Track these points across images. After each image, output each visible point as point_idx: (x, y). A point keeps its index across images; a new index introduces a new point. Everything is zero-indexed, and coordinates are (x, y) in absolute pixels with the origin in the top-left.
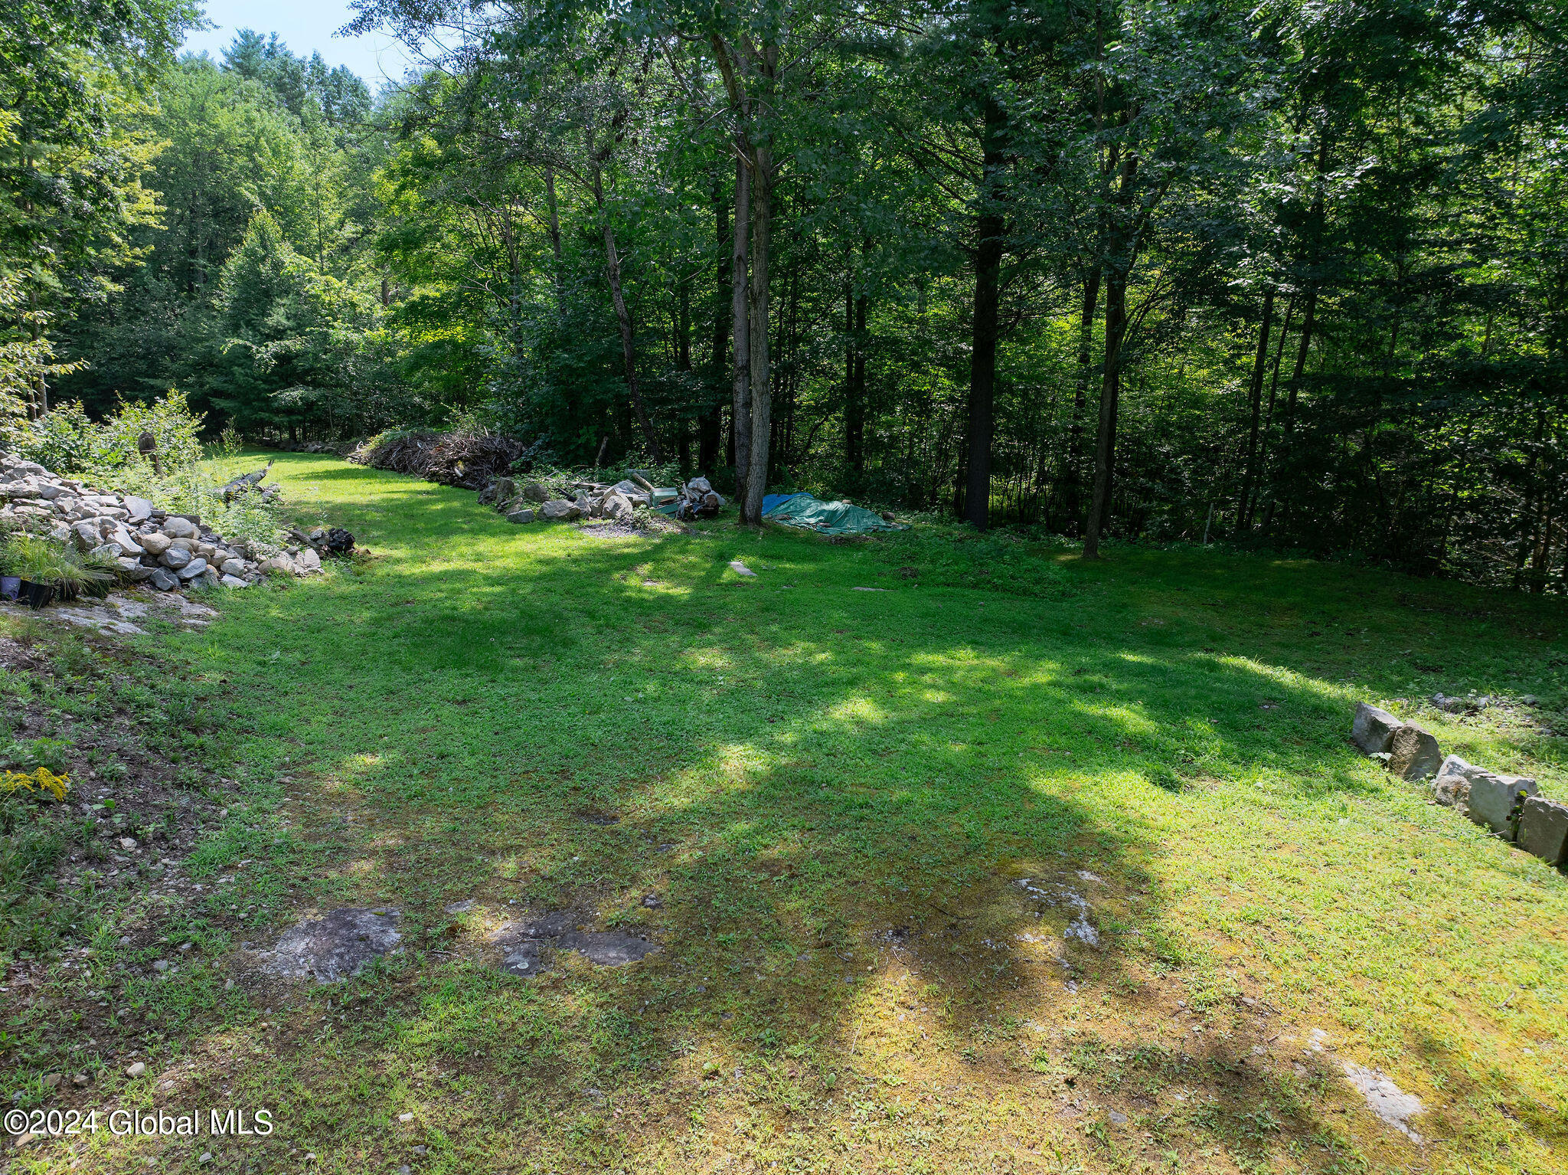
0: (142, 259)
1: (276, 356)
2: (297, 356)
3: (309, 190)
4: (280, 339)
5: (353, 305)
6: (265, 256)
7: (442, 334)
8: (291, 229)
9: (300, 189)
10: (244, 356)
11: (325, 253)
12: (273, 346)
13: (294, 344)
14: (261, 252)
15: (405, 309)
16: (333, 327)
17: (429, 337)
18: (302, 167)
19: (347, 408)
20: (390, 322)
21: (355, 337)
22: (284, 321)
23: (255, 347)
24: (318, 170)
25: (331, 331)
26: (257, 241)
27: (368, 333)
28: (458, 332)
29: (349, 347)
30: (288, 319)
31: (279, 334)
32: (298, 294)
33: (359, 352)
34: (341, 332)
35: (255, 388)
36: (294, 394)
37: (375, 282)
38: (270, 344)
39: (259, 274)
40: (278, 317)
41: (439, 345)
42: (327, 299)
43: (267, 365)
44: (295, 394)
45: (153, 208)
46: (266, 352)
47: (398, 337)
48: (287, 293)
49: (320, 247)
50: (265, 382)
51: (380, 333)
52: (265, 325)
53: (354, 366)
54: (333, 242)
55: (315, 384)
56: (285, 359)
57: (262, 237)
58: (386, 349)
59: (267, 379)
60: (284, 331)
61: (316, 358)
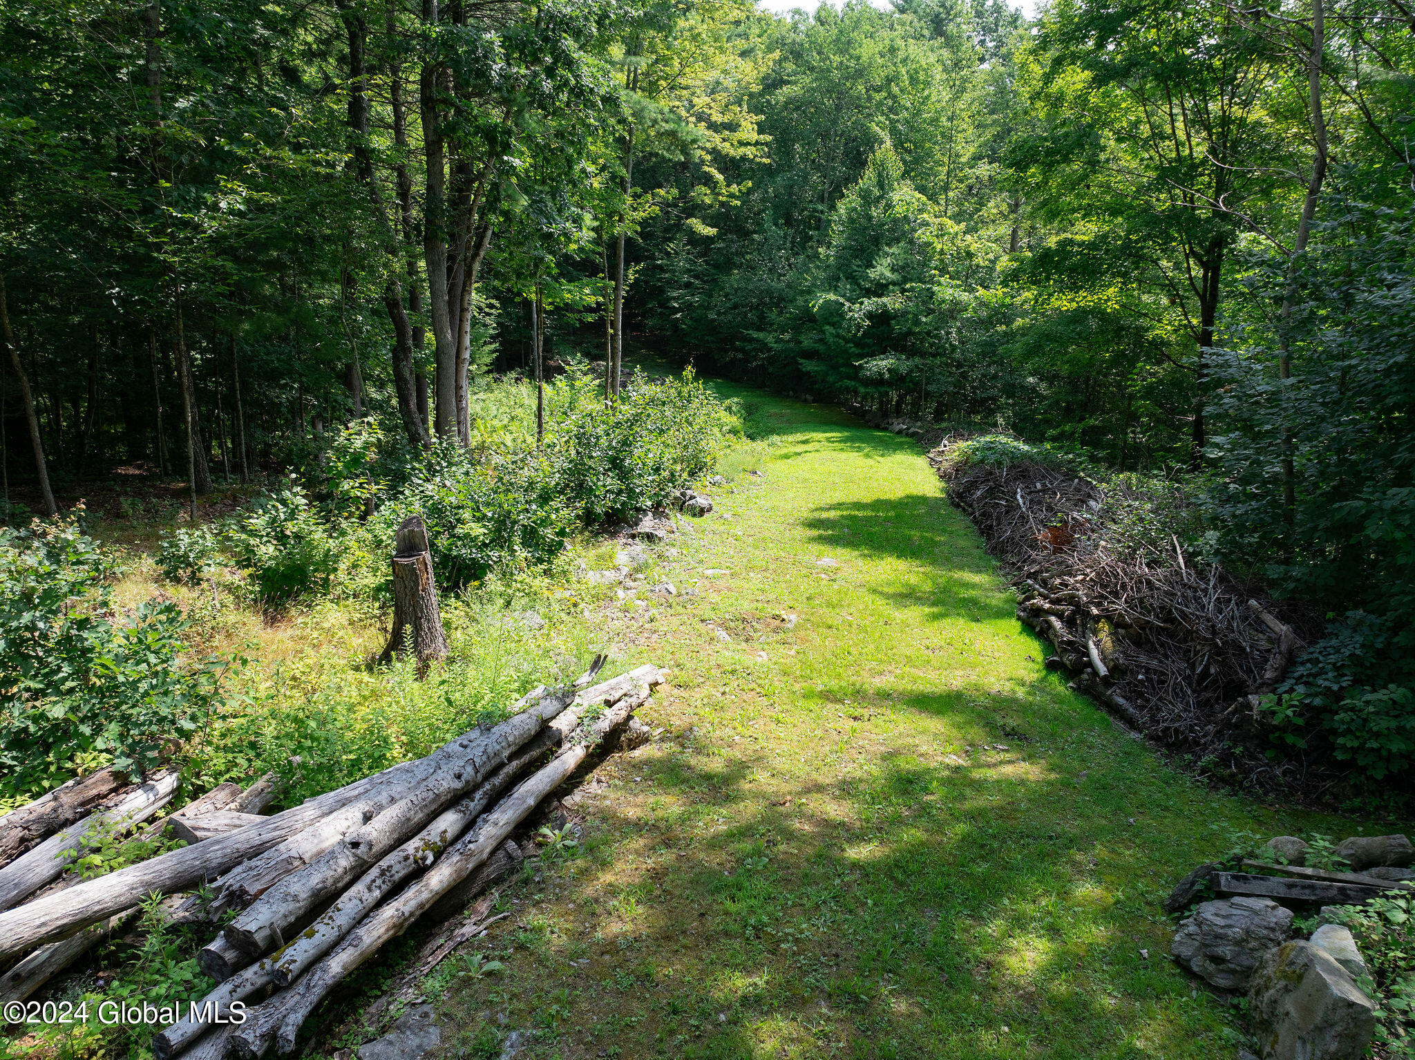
0: (737, 198)
1: (870, 315)
2: (895, 317)
3: (943, 120)
4: (880, 296)
5: (970, 255)
6: (881, 197)
7: (1085, 299)
8: (915, 169)
9: (935, 121)
10: (834, 314)
11: (951, 194)
12: (869, 304)
13: (893, 302)
14: (876, 192)
15: (1033, 261)
16: (939, 284)
17: (1064, 303)
18: (940, 94)
19: (944, 383)
20: (1011, 277)
21: (965, 297)
22: (888, 274)
23: (847, 304)
24: (956, 97)
25: (935, 288)
26: (875, 180)
27: (981, 292)
28: (1110, 296)
29: (956, 308)
30: (893, 270)
31: (880, 289)
32: (911, 242)
33: (968, 314)
34: (947, 291)
35: (846, 351)
36: (882, 364)
37: (1004, 229)
38: (866, 301)
39: (870, 218)
40: (882, 269)
41: (1079, 316)
42: (939, 247)
43: (859, 327)
44: (884, 363)
45: (754, 137)
46: (860, 310)
47: (1018, 300)
48: (898, 240)
49: (946, 188)
50: (857, 345)
51: (995, 294)
52: (867, 278)
53: (959, 330)
54: (961, 181)
55: (912, 352)
56: (881, 319)
57: (880, 175)
58: (1002, 314)
59: (858, 343)
60: (886, 286)
61: (917, 322)
